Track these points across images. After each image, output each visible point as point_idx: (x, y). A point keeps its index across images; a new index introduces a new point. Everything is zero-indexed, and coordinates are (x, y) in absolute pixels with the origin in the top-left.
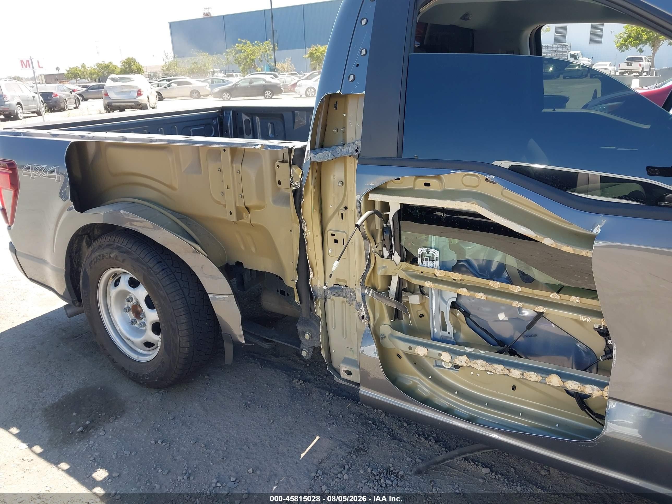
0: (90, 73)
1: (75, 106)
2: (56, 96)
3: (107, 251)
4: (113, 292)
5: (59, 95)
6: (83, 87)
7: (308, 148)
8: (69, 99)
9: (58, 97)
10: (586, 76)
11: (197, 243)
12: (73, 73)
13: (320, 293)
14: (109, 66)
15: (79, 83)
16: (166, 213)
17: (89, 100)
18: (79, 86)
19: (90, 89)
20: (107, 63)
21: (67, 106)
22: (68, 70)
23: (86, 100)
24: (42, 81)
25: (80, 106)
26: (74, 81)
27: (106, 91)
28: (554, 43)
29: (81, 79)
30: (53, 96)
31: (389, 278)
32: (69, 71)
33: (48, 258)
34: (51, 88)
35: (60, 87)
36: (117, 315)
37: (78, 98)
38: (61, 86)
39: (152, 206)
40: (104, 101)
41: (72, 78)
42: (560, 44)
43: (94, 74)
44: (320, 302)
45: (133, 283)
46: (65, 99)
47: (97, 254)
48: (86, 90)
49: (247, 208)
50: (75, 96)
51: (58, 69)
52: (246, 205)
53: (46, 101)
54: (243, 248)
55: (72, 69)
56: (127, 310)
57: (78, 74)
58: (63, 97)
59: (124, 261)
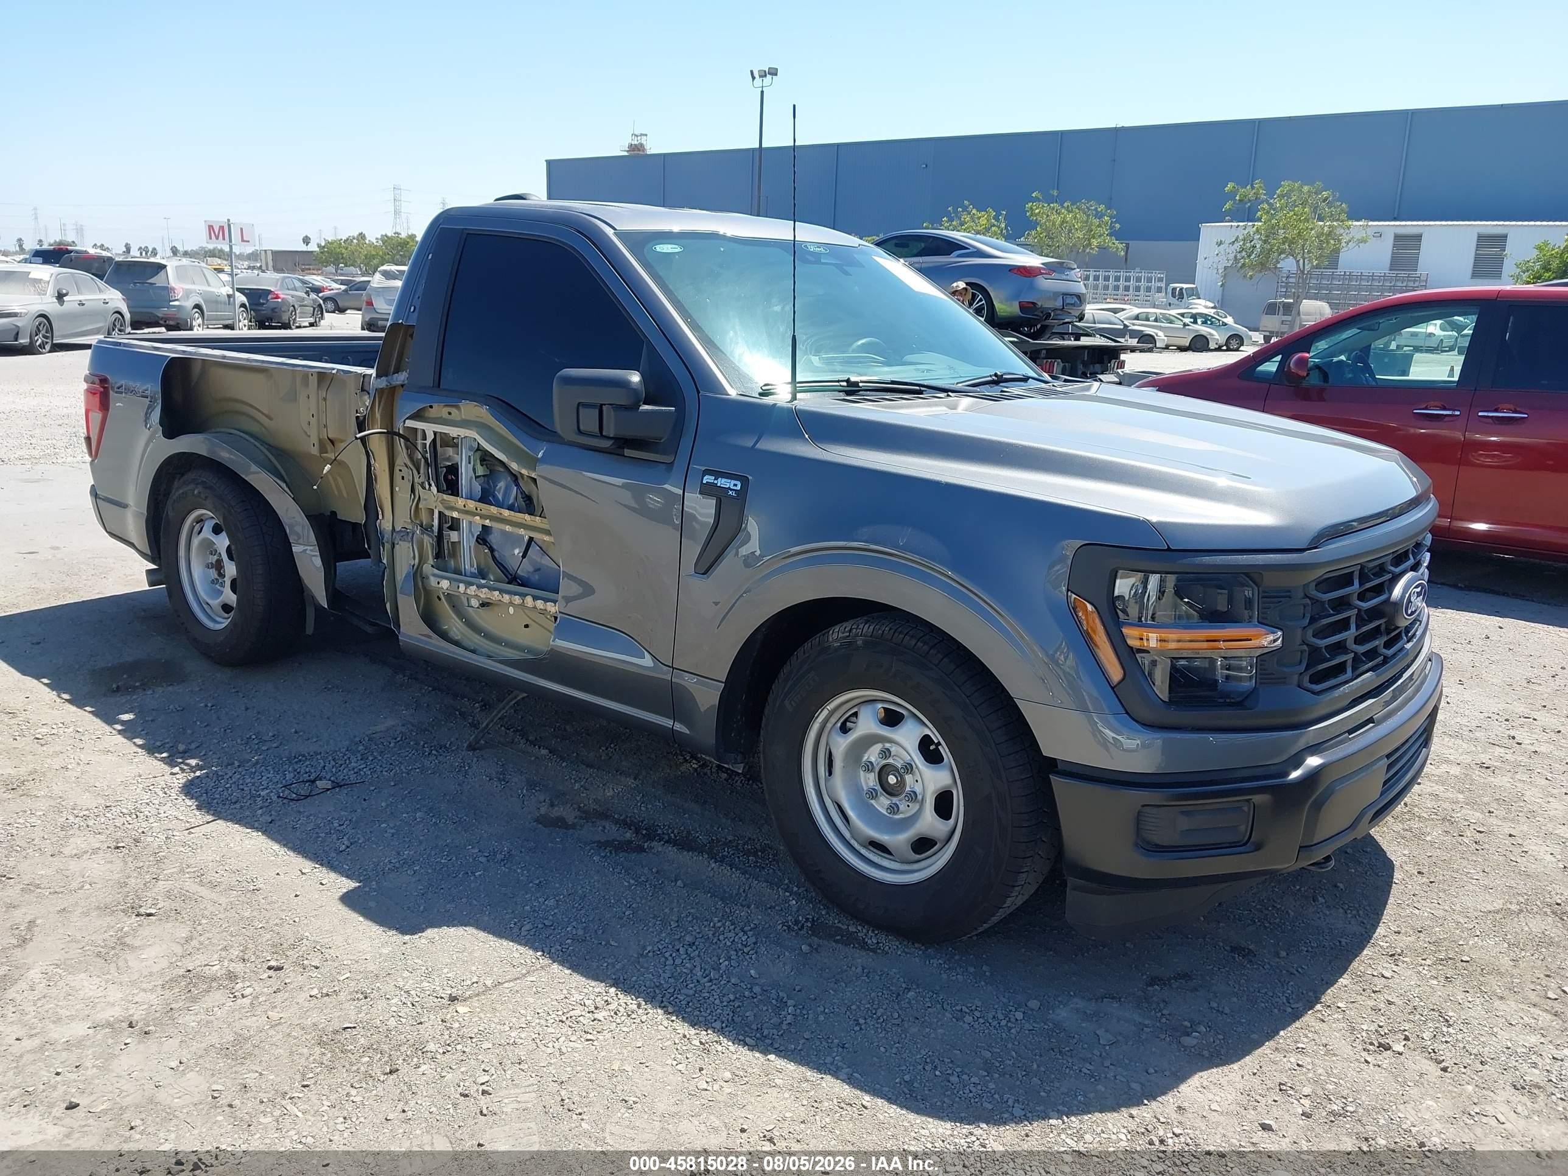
0: (366, 256)
1: (312, 320)
2: (278, 297)
3: (191, 486)
4: (196, 541)
5: (282, 296)
6: (342, 283)
7: (374, 375)
8: (300, 306)
9: (280, 300)
10: (1451, 349)
11: (285, 482)
12: (330, 253)
13: (387, 536)
14: (408, 243)
15: (342, 275)
16: (256, 443)
17: (348, 311)
18: (335, 281)
19: (353, 288)
20: (403, 235)
21: (295, 319)
22: (323, 244)
23: (342, 311)
24: (267, 264)
25: (322, 322)
26: (331, 269)
27: (369, 296)
28: (1391, 270)
29: (346, 266)
30: (270, 297)
31: (432, 511)
32: (324, 247)
33: (131, 500)
34: (269, 280)
35: (287, 280)
36: (197, 570)
37: (320, 305)
38: (293, 278)
39: (247, 437)
40: (363, 317)
41: (327, 263)
42: (1402, 274)
43: (373, 257)
44: (387, 546)
45: (217, 530)
46: (293, 306)
47: (181, 491)
48: (345, 291)
49: (332, 442)
50: (314, 301)
51: (306, 240)
52: (330, 436)
53: (254, 307)
54: (336, 492)
55: (331, 243)
56: (209, 566)
57: (340, 256)
58: (290, 301)
59: (206, 497)
